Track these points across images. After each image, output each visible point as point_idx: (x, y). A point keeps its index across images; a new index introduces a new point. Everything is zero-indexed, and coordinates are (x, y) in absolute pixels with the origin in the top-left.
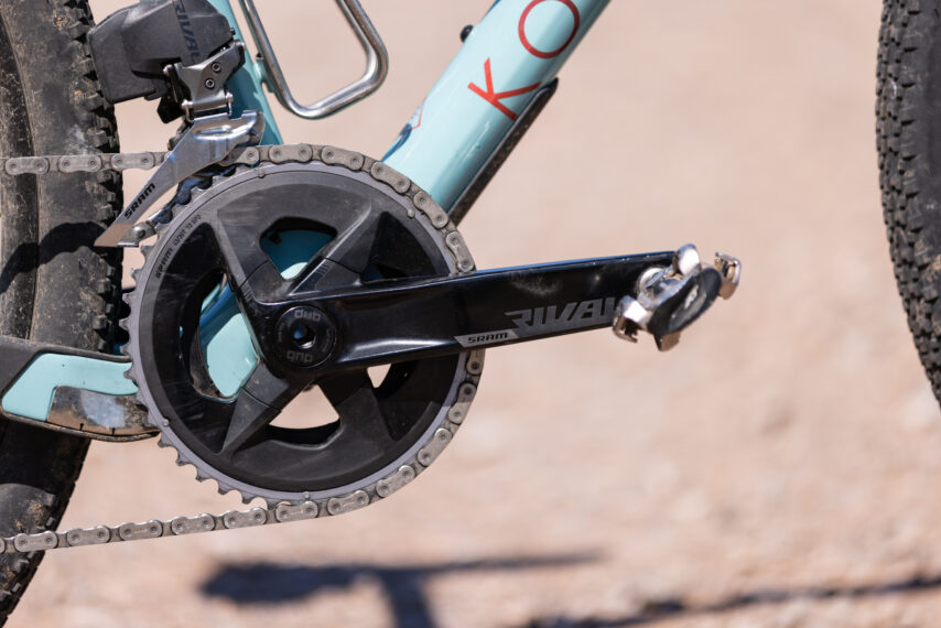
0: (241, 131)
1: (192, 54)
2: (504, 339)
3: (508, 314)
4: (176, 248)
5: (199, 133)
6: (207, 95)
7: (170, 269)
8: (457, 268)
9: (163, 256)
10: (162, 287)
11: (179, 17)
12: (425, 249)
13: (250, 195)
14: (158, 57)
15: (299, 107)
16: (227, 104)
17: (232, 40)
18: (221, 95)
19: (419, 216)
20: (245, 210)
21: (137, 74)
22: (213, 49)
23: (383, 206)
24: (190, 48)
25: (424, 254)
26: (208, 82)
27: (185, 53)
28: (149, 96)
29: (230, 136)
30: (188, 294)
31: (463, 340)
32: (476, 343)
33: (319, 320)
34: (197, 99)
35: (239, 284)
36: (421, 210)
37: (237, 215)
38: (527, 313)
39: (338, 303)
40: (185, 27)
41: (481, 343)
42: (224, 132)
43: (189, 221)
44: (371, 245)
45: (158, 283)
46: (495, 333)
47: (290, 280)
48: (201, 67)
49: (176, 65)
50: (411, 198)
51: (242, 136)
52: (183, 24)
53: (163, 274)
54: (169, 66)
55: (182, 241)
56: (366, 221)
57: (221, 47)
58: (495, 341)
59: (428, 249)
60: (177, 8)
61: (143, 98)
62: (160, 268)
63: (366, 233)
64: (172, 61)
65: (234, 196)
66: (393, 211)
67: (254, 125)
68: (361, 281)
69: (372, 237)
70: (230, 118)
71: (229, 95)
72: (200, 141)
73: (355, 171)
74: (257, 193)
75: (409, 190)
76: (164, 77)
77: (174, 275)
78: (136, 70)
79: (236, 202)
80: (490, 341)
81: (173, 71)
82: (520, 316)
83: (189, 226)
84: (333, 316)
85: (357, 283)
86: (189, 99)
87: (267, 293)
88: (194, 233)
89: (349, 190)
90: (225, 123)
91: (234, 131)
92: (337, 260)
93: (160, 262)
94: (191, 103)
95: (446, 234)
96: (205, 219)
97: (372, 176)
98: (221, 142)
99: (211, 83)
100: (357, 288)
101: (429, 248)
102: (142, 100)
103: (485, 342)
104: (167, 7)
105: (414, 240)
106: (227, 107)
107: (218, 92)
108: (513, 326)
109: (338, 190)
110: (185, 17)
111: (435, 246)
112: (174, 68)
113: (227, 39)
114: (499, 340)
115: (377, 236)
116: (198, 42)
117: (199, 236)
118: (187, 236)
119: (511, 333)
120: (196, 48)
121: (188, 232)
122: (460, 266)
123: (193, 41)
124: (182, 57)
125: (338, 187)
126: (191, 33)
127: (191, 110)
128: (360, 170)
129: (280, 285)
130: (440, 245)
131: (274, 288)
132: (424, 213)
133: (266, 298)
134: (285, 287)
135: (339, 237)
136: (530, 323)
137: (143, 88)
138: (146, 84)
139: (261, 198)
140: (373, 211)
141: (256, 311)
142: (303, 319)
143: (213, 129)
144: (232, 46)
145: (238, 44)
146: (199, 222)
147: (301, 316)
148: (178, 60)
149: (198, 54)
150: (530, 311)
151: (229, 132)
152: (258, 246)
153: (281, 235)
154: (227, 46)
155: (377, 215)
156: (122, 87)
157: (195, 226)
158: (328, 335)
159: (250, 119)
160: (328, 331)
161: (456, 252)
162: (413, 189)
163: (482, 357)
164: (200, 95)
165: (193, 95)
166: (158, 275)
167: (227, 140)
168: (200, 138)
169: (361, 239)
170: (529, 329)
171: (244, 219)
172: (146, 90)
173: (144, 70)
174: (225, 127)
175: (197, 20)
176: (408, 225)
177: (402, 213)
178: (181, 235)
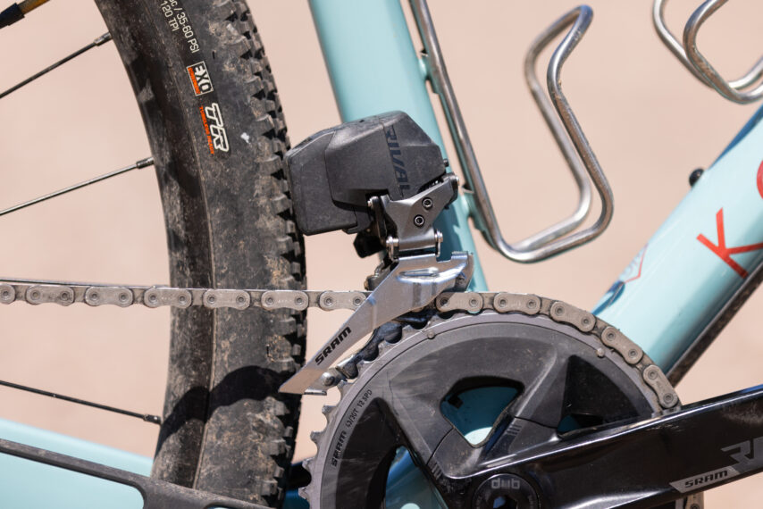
0: (448, 275)
1: (402, 187)
2: (724, 478)
3: (725, 450)
4: (350, 430)
5: (403, 274)
6: (415, 234)
7: (347, 454)
8: (660, 405)
9: (337, 441)
10: (341, 475)
11: (390, 145)
12: (621, 389)
13: (421, 360)
14: (363, 187)
15: (509, 248)
16: (437, 243)
17: (445, 174)
18: (430, 234)
19: (609, 354)
20: (420, 377)
21: (338, 204)
22: (424, 182)
23: (568, 349)
24: (400, 180)
25: (623, 396)
26: (418, 219)
27: (394, 184)
28: (347, 229)
29: (438, 280)
30: (369, 479)
31: (679, 485)
32: (694, 487)
33: (518, 487)
34: (404, 237)
35: (425, 459)
36: (610, 348)
37: (411, 383)
38: (745, 445)
39: (537, 465)
40: (395, 156)
41: (699, 485)
42: (431, 275)
43: (360, 398)
44: (562, 394)
45: (335, 471)
46: (713, 473)
47: (479, 446)
48: (411, 201)
49: (383, 197)
50: (599, 337)
51: (449, 281)
52: (393, 153)
53: (339, 461)
54: (375, 198)
55: (355, 423)
56: (553, 369)
57: (434, 181)
58: (714, 481)
59: (625, 388)
60: (388, 135)
61: (341, 231)
62: (336, 455)
63: (556, 383)
64: (379, 193)
65: (404, 365)
66: (581, 353)
67: (463, 270)
68: (558, 437)
69: (563, 386)
70: (438, 260)
71: (440, 235)
72: (404, 283)
73: (534, 316)
74: (430, 357)
75: (595, 327)
76: (368, 209)
77: (352, 460)
78: (337, 199)
79: (409, 370)
80: (710, 482)
81: (379, 203)
82: (738, 450)
83: (360, 404)
84: (533, 481)
85: (554, 439)
86: (395, 236)
87: (458, 466)
88: (367, 411)
89: (529, 338)
90: (433, 266)
91: (441, 274)
92: (529, 417)
93: (334, 448)
94: (396, 241)
95: (643, 369)
96: (377, 393)
97: (551, 318)
98: (426, 285)
99: (421, 221)
100: (554, 446)
101: (625, 386)
102: (340, 233)
103: (704, 484)
104: (376, 132)
105: (608, 381)
106: (436, 247)
107: (427, 230)
108: (732, 462)
109: (517, 340)
110: (397, 145)
111: (632, 384)
112: (380, 200)
113: (441, 173)
114: (719, 479)
115: (566, 383)
116: (409, 173)
117: (373, 414)
118: (359, 415)
119: (731, 470)
120: (406, 180)
121: (361, 410)
122: (662, 402)
123: (402, 172)
124: (390, 190)
125: (517, 336)
126: (402, 163)
127: (397, 248)
128: (538, 314)
129: (470, 454)
130: (638, 383)
131: (464, 458)
132: (615, 350)
133: (457, 471)
134: (476, 454)
135: (527, 390)
136: (751, 456)
137: (344, 220)
138: (347, 216)
139: (435, 361)
140: (559, 357)
141: (449, 487)
142: (501, 489)
143: (418, 271)
144: (446, 180)
145: (452, 178)
146: (370, 399)
147: (498, 487)
148: (385, 192)
149: (408, 187)
150: (748, 442)
151: (435, 275)
152: (439, 413)
153: (461, 396)
154: (440, 179)
155: (564, 361)
156: (321, 218)
157: (367, 404)
158: (532, 503)
159: (460, 262)
160: (530, 498)
161: (656, 387)
162: (600, 326)
163: (701, 500)
164: (407, 233)
165: (400, 232)
166: (335, 463)
167: (434, 284)
168: (404, 279)
169: (550, 389)
170: (750, 462)
171: (419, 387)
172: (347, 222)
173: (347, 201)
174: (432, 270)
175: (409, 149)
176: (600, 365)
177: (592, 353)
178: (353, 416)
